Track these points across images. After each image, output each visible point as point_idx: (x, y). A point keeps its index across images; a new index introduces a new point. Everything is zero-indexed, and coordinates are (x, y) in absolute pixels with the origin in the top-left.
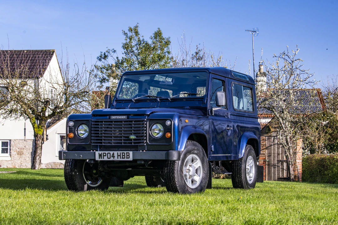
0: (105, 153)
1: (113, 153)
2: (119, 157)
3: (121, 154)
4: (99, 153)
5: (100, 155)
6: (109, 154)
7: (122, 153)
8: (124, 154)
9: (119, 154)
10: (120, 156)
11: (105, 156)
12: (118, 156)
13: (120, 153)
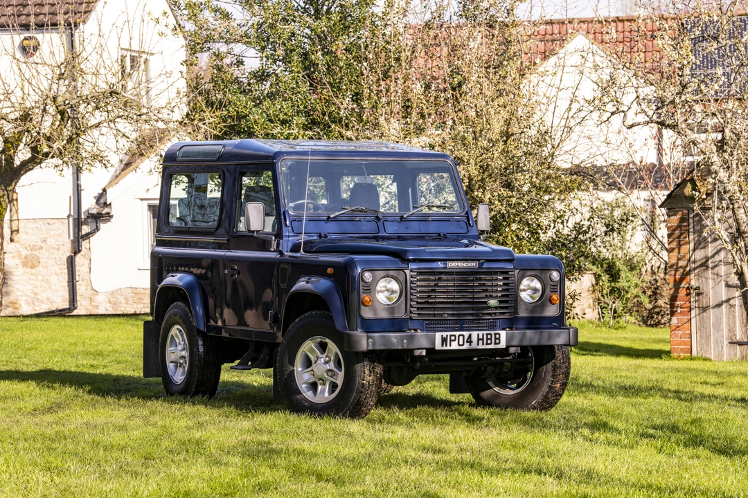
0: (455, 336)
1: (470, 335)
2: (481, 342)
3: (485, 336)
4: (442, 336)
5: (444, 340)
6: (461, 338)
7: (487, 335)
8: (489, 337)
9: (481, 337)
10: (483, 339)
11: (455, 340)
12: (479, 340)
13: (483, 334)
